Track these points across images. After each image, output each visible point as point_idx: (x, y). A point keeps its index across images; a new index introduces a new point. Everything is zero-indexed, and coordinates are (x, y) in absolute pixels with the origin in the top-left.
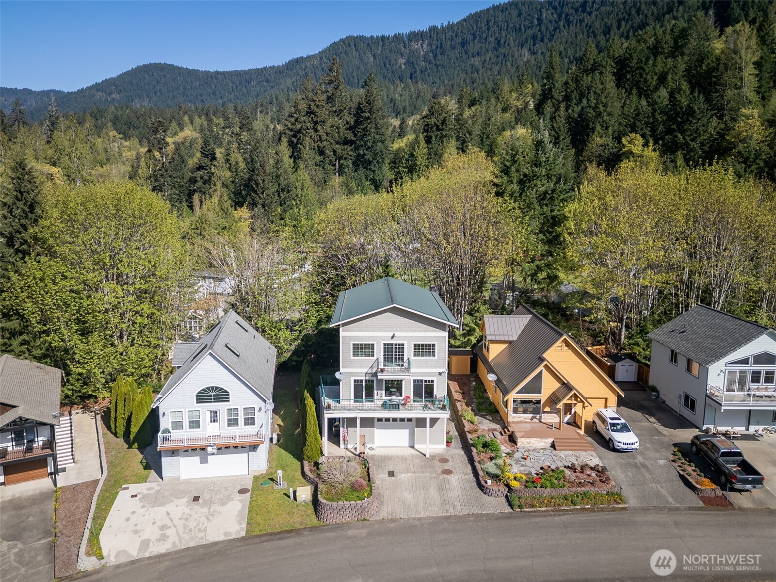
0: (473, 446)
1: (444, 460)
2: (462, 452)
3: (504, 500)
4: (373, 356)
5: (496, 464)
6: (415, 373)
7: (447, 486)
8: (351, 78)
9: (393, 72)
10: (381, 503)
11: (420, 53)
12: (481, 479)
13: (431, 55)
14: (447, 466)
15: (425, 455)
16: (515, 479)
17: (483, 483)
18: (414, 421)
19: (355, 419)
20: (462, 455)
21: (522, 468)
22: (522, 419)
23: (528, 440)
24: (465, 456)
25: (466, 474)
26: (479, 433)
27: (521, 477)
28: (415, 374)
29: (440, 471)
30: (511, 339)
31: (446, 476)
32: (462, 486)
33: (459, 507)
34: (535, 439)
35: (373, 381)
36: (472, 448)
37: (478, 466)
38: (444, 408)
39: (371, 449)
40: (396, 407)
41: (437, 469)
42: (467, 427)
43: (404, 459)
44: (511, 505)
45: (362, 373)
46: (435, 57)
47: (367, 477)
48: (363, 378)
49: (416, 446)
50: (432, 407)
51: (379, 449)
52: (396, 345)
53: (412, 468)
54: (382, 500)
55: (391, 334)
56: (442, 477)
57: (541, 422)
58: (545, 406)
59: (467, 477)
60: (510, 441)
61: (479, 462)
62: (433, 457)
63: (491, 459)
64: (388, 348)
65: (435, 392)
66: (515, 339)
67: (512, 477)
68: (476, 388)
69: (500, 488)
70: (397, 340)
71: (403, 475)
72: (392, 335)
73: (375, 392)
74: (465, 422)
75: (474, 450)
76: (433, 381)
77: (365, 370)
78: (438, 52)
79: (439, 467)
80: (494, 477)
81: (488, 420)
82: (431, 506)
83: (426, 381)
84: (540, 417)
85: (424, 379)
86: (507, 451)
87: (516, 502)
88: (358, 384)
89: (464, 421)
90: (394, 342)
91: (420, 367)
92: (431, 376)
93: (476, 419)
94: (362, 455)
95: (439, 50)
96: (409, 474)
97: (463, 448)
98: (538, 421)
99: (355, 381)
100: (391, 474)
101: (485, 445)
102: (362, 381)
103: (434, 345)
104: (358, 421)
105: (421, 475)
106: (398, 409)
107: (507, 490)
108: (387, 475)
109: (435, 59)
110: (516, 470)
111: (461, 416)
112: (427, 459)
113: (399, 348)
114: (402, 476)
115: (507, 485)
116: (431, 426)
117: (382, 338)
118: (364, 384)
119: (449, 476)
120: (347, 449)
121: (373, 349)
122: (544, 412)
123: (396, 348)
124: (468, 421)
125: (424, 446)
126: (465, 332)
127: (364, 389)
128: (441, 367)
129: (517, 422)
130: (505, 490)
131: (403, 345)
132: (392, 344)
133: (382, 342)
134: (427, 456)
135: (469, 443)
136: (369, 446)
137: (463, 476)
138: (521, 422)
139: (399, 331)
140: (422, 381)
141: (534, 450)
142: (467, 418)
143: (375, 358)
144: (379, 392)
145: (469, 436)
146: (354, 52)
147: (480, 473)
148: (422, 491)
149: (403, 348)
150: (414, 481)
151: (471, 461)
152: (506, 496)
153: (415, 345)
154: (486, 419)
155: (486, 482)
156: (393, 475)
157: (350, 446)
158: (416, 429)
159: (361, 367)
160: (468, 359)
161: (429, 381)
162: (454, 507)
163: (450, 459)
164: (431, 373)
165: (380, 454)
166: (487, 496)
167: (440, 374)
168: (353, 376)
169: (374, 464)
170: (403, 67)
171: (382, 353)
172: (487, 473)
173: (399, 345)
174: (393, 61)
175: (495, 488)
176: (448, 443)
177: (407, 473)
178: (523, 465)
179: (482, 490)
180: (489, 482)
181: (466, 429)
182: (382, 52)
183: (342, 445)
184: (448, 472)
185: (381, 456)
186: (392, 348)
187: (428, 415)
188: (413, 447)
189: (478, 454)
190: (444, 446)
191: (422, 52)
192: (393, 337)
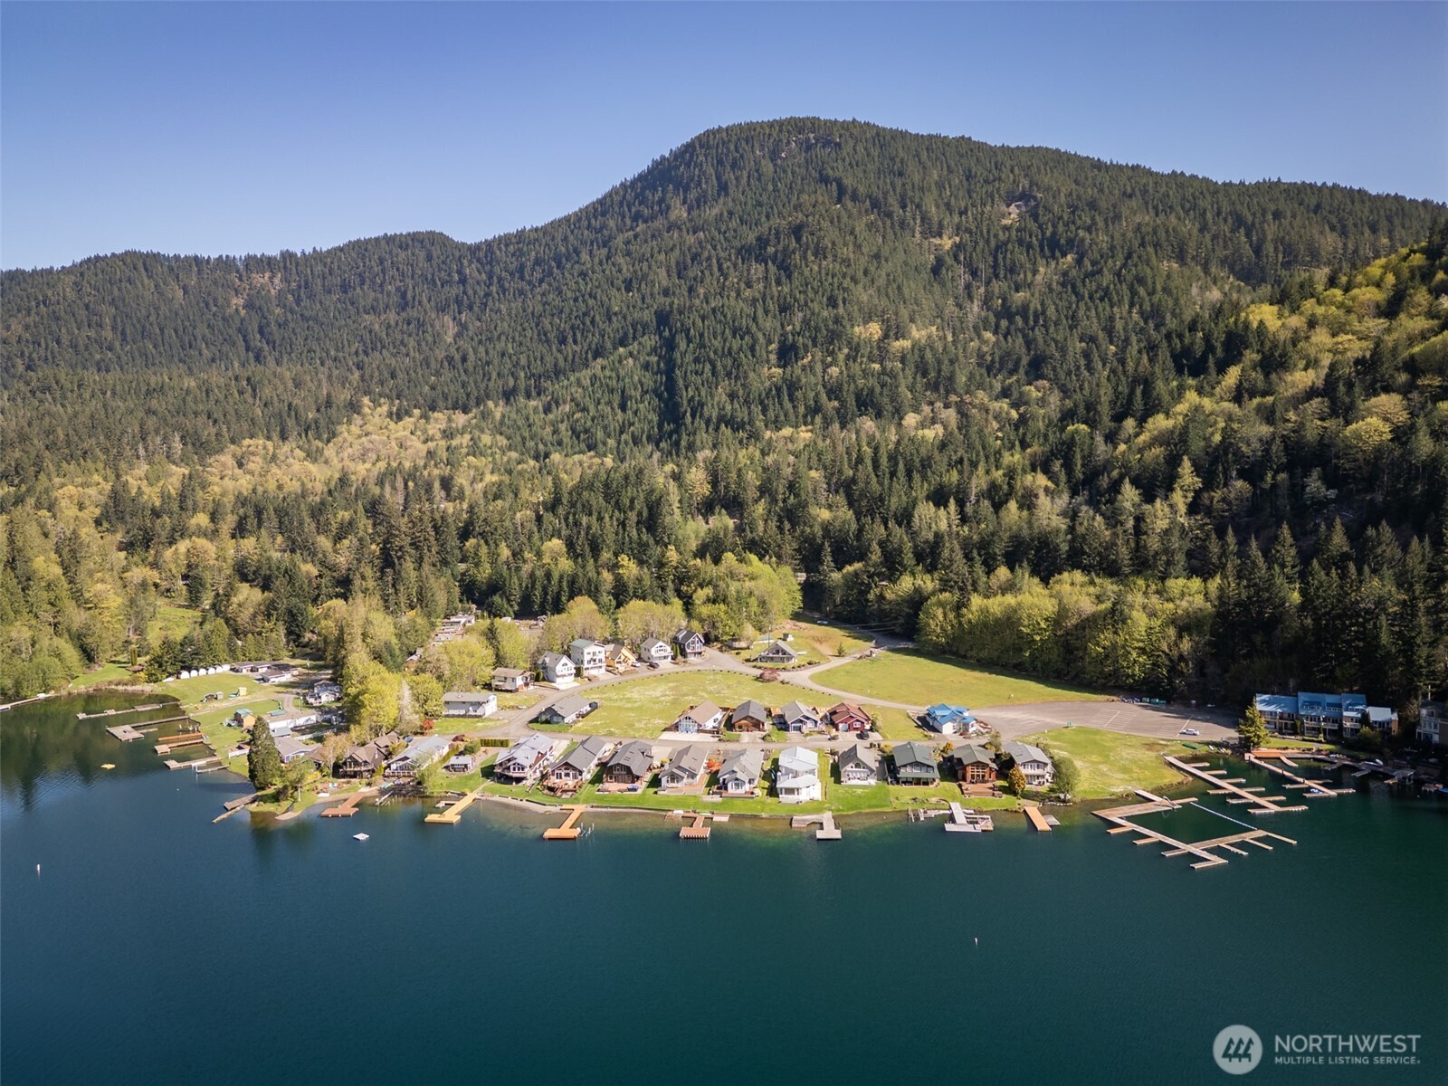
8: (148, 326)
9: (224, 319)
11: (269, 291)
13: (290, 297)
46: (298, 301)
78: (302, 294)
95: (303, 290)
109: (298, 305)
146: (146, 281)
170: (243, 312)
174: (220, 301)
182: (199, 283)
191: (272, 290)
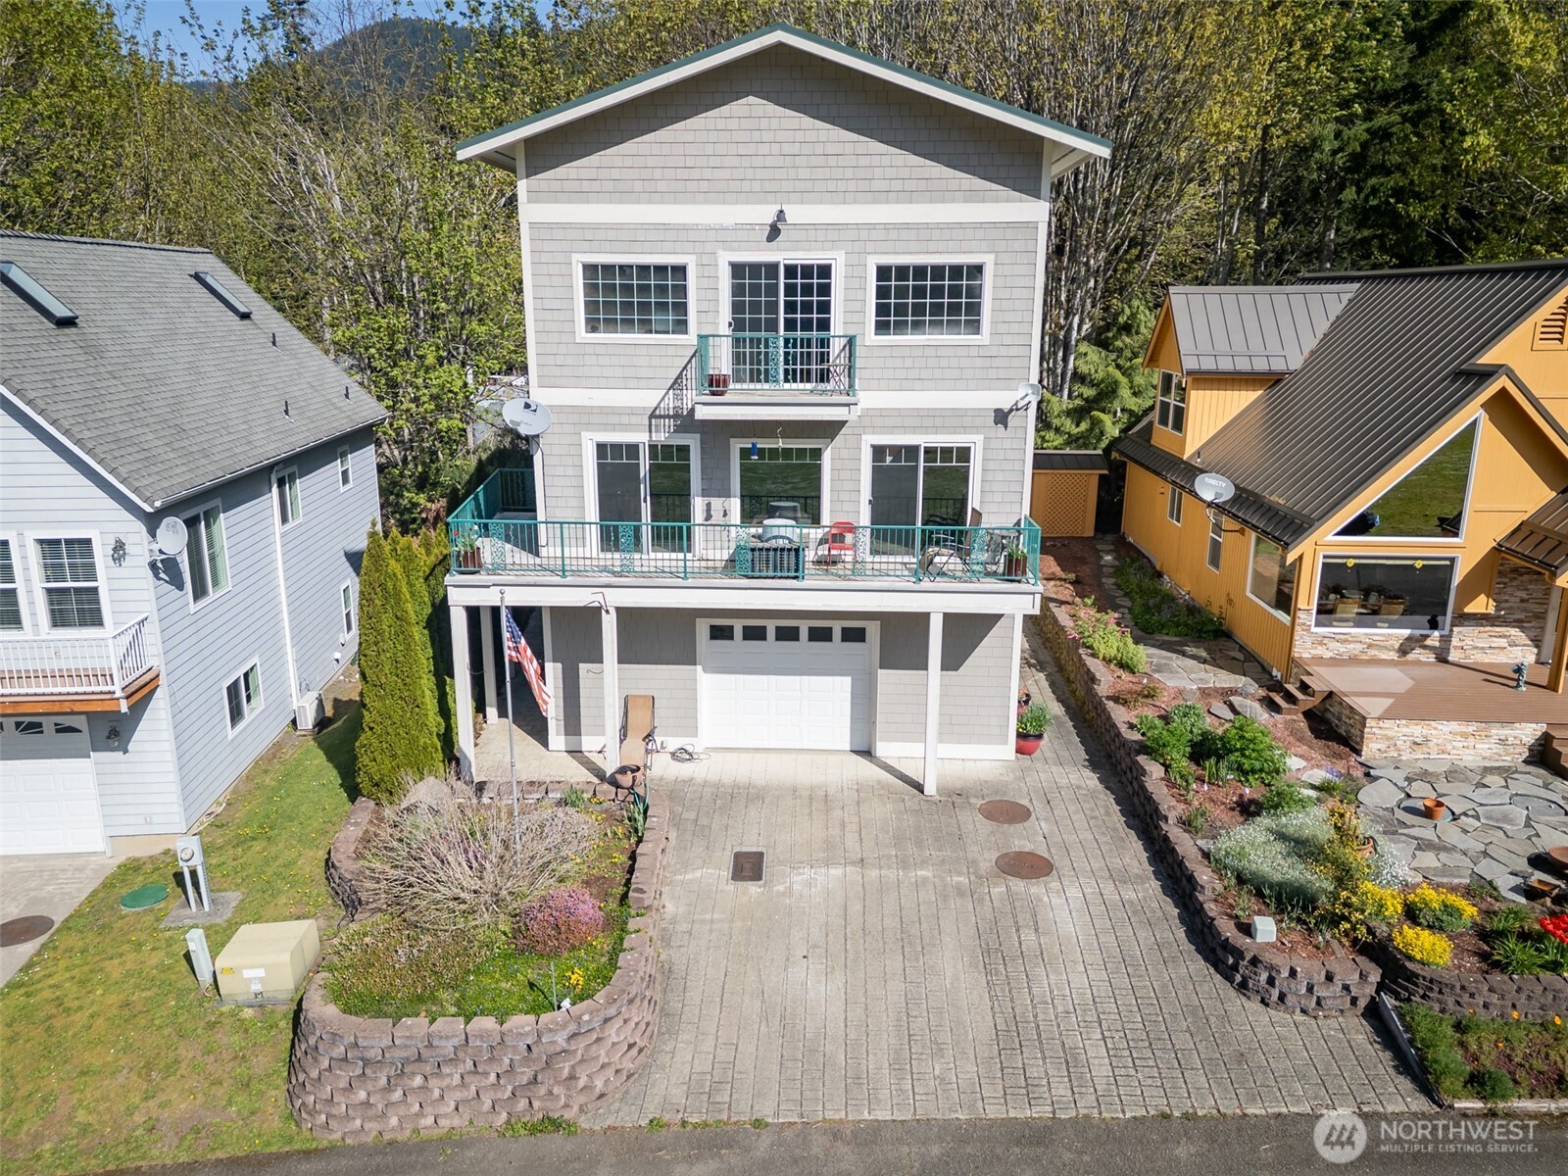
0: (1144, 749)
1: (1007, 812)
2: (1091, 780)
3: (1361, 1033)
4: (681, 326)
5: (1282, 837)
6: (882, 413)
7: (1029, 937)
10: (667, 1022)
12: (1211, 909)
14: (1023, 839)
15: (920, 788)
16: (1411, 914)
17: (1227, 929)
18: (873, 630)
19: (592, 615)
20: (1093, 794)
21: (1429, 860)
22: (1355, 648)
23: (1417, 730)
24: (1107, 800)
25: (1118, 878)
26: (1164, 701)
27: (1447, 908)
28: (879, 418)
29: (988, 860)
30: (1278, 365)
31: (1018, 885)
32: (1109, 939)
33: (1101, 1070)
34: (1454, 726)
35: (684, 450)
36: (1142, 759)
37: (1186, 845)
38: (1014, 568)
39: (682, 755)
40: (784, 562)
41: (973, 851)
42: (1107, 680)
43: (819, 800)
44: (1419, 1071)
45: (632, 411)
47: (620, 876)
48: (641, 438)
49: (883, 750)
50: (954, 563)
51: (717, 757)
52: (791, 271)
53: (851, 840)
54: (675, 1005)
55: (766, 214)
56: (998, 890)
57: (1445, 661)
58: (1469, 589)
59: (1129, 894)
60: (1318, 733)
61: (1187, 824)
62: (955, 796)
63: (1248, 810)
64: (755, 290)
65: (974, 501)
66: (1296, 362)
67: (1394, 907)
68: (1118, 571)
69: (1334, 966)
70: (796, 244)
71: (807, 873)
72: (770, 218)
73: (698, 504)
74: (1095, 665)
75: (1154, 770)
76: (964, 454)
77: (649, 398)
79: (985, 841)
80: (1287, 900)
81: (1193, 657)
82: (938, 1051)
83: (930, 452)
84: (1446, 640)
85: (922, 440)
86: (1319, 775)
87: (1448, 1055)
88: (615, 464)
89: (1090, 662)
90: (781, 255)
91: (906, 384)
92: (954, 430)
93: (1143, 655)
94: (626, 780)
96: (836, 872)
97: (1094, 764)
98: (1432, 658)
99: (601, 448)
100: (748, 867)
101: (1204, 750)
102: (633, 449)
103: (977, 270)
104: (609, 625)
105: (891, 874)
106: (797, 572)
107: (1375, 976)
108: (726, 873)
110: (1405, 872)
111: (1076, 644)
112: (929, 801)
113: (807, 290)
114: (799, 879)
115: (1378, 951)
116: (953, 660)
117: (723, 235)
118: (644, 464)
119: (1036, 888)
120: (575, 753)
121: (682, 290)
122: (1462, 619)
123: (790, 290)
124: (1108, 661)
125: (915, 749)
126: (1078, 402)
127: (644, 489)
128: (1007, 383)
129: (1335, 662)
130: (1364, 978)
131: (825, 271)
132: (772, 268)
133: (725, 258)
134: (930, 789)
135: (1124, 743)
136: (673, 743)
137: (1108, 889)
138: (1354, 661)
139: (804, 196)
140: (912, 451)
141: (1453, 774)
142: (1102, 650)
143: (691, 338)
144: (717, 503)
145: (1120, 715)
147: (1204, 875)
148: (895, 964)
149: (825, 290)
150: (856, 908)
151: (1143, 817)
152: (1373, 1013)
153: (883, 272)
154: (1184, 654)
155: (1247, 929)
156: (757, 876)
157: (589, 743)
158: (883, 675)
159: (628, 382)
160: (1090, 481)
161: (947, 452)
162: (1071, 1062)
163: (1038, 808)
164: (959, 413)
165: (713, 777)
166: (1254, 1005)
167: (1001, 417)
168: (589, 426)
169: (676, 822)
171: (725, 314)
172: (1241, 880)
173: (807, 271)
175: (1309, 967)
176: (1027, 739)
177: (828, 863)
178: (1423, 845)
179: (1228, 974)
180: (1266, 928)
181: (1103, 689)
183: (557, 739)
184: (1029, 866)
185: (718, 785)
186: (772, 290)
187: (937, 602)
188: (867, 753)
189: (1171, 784)
190: (1008, 750)
192: (774, 232)
